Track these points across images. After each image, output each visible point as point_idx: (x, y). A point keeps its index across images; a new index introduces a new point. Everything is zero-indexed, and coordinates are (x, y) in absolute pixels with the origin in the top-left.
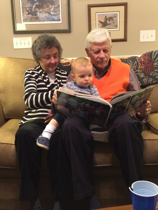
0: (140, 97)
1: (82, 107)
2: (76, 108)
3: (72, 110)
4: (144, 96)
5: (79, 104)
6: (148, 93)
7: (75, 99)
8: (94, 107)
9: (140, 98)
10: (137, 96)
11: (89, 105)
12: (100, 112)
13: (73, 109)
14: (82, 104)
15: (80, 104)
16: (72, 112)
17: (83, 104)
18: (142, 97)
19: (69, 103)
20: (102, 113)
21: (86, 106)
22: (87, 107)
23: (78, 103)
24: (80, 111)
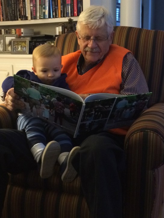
0: (129, 102)
1: (47, 101)
2: (39, 103)
3: (34, 106)
4: (135, 102)
5: (42, 97)
6: (142, 101)
7: (37, 90)
8: (62, 103)
9: (130, 104)
10: (124, 101)
11: (55, 99)
12: (70, 111)
13: (35, 104)
14: (46, 98)
15: (45, 97)
16: (34, 108)
17: (48, 97)
18: (134, 104)
19: (29, 95)
20: (72, 113)
21: (52, 100)
22: (53, 103)
23: (41, 95)
24: (45, 108)
